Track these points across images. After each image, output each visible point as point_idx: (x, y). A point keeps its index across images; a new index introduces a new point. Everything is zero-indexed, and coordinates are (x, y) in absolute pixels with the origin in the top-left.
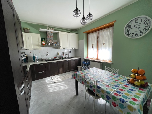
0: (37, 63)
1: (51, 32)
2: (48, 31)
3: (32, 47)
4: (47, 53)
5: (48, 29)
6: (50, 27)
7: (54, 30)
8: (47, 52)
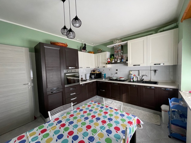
0: (104, 80)
1: (119, 45)
2: (116, 46)
3: (101, 65)
4: (117, 72)
5: (115, 43)
6: (117, 40)
7: (121, 42)
8: (117, 70)
